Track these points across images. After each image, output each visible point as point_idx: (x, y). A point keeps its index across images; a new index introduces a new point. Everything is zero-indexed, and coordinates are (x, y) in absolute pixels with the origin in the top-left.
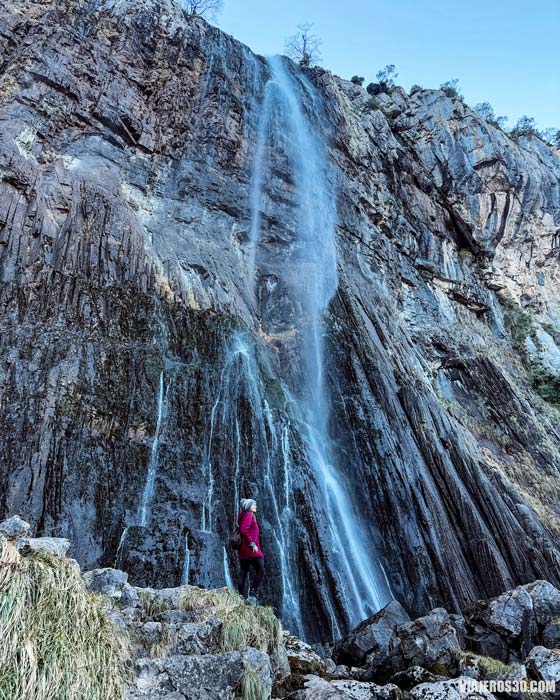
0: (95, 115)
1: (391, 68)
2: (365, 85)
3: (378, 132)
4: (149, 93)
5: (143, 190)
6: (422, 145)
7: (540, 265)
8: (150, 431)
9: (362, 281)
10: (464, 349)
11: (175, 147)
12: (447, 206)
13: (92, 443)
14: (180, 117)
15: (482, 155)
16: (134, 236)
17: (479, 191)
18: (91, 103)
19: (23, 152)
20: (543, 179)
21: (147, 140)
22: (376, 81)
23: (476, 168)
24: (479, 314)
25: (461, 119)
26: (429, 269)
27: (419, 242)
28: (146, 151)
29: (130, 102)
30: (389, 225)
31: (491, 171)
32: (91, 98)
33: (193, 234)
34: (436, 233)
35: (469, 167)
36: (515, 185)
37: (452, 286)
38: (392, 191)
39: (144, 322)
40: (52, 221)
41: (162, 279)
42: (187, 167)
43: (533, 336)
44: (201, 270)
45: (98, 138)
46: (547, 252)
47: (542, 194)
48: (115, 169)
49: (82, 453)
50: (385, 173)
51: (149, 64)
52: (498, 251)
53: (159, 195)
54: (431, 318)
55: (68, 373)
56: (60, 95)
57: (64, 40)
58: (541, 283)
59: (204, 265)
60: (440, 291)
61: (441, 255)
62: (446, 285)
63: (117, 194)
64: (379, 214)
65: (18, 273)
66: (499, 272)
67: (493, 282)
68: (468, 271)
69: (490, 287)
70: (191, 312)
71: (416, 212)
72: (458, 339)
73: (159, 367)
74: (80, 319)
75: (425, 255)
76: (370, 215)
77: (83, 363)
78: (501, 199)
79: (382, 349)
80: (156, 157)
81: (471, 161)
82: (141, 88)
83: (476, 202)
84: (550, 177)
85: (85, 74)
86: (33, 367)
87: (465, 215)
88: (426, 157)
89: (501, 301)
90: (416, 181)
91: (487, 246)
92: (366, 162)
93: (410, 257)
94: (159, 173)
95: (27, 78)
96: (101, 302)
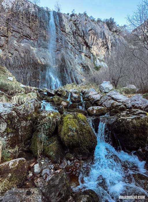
0: (23, 35)
1: (74, 10)
2: (70, 15)
3: (71, 26)
4: (31, 28)
5: (33, 47)
6: (80, 27)
7: (99, 48)
8: (39, 80)
9: (69, 56)
10: (85, 64)
11: (37, 38)
12: (84, 39)
13: (33, 82)
14: (36, 32)
15: (89, 28)
16: (34, 55)
17: (89, 36)
18: (22, 33)
19: (15, 45)
20: (100, 32)
21: (32, 38)
22: (72, 13)
23: (88, 31)
24: (89, 58)
25: (86, 20)
26: (81, 52)
27: (79, 47)
28: (33, 40)
29: (28, 31)
30: (74, 45)
31: (91, 31)
32: (22, 32)
33: (42, 53)
34: (82, 45)
35: (87, 31)
36: (95, 34)
37: (85, 54)
38: (74, 38)
39: (37, 67)
40: (22, 55)
41: (39, 61)
42: (39, 42)
43: (96, 61)
44: (44, 58)
45: (25, 39)
46: (100, 46)
47: (100, 35)
48: (29, 44)
49: (32, 83)
50: (73, 35)
51: (29, 22)
52: (93, 46)
53: (36, 47)
54: (80, 60)
55: (29, 75)
56: (17, 33)
57: (15, 21)
58: (99, 51)
59: (44, 57)
60: (83, 55)
61: (83, 49)
62: (84, 54)
63: (30, 48)
64: (72, 43)
65: (20, 63)
66: (93, 50)
67: (92, 52)
68: (88, 51)
69: (91, 53)
70: (43, 65)
71: (79, 41)
72: (84, 63)
73: (39, 73)
74: (29, 68)
75: (80, 49)
76: (71, 43)
77: (30, 74)
78: (93, 37)
79: (71, 66)
80: (34, 41)
81: (88, 30)
82: (29, 27)
83: (89, 38)
84: (102, 31)
85: (20, 28)
86: (25, 75)
87: (87, 41)
88: (81, 30)
89: (93, 55)
90: (79, 35)
91: (91, 46)
92: (69, 33)
93: (78, 50)
94: (35, 43)
95: (12, 31)
96: (31, 65)
